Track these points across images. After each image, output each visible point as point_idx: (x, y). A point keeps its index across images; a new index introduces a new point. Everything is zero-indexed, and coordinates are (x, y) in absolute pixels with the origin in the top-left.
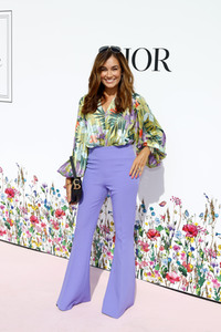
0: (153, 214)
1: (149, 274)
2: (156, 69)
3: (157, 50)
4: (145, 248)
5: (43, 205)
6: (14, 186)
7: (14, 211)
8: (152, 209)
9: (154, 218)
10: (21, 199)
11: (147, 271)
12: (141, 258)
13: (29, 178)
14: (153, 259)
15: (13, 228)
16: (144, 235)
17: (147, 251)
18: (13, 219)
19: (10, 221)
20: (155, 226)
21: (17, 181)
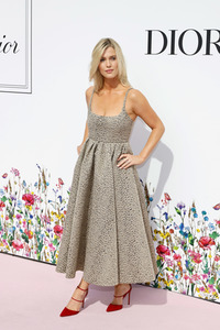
0: (206, 219)
1: (202, 289)
2: (208, 53)
3: (209, 32)
4: (196, 258)
6: (34, 191)
7: (34, 220)
8: (204, 213)
9: (207, 223)
10: (42, 206)
11: (199, 286)
12: (191, 271)
13: (53, 182)
14: (207, 272)
15: (32, 241)
16: (196, 244)
17: (199, 262)
18: (32, 230)
19: (28, 233)
20: (209, 232)
21: (38, 185)
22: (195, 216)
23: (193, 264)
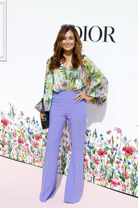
0: (102, 139)
1: (99, 180)
2: (105, 41)
3: (106, 28)
4: (96, 162)
5: (27, 131)
6: (7, 118)
7: (7, 135)
8: (101, 135)
9: (103, 141)
10: (12, 127)
11: (97, 178)
12: (93, 169)
13: (18, 113)
14: (102, 170)
15: (6, 147)
16: (96, 153)
17: (98, 164)
18: (6, 140)
19: (4, 142)
20: (104, 147)
21: (9, 115)
22: (96, 137)
23: (95, 164)
